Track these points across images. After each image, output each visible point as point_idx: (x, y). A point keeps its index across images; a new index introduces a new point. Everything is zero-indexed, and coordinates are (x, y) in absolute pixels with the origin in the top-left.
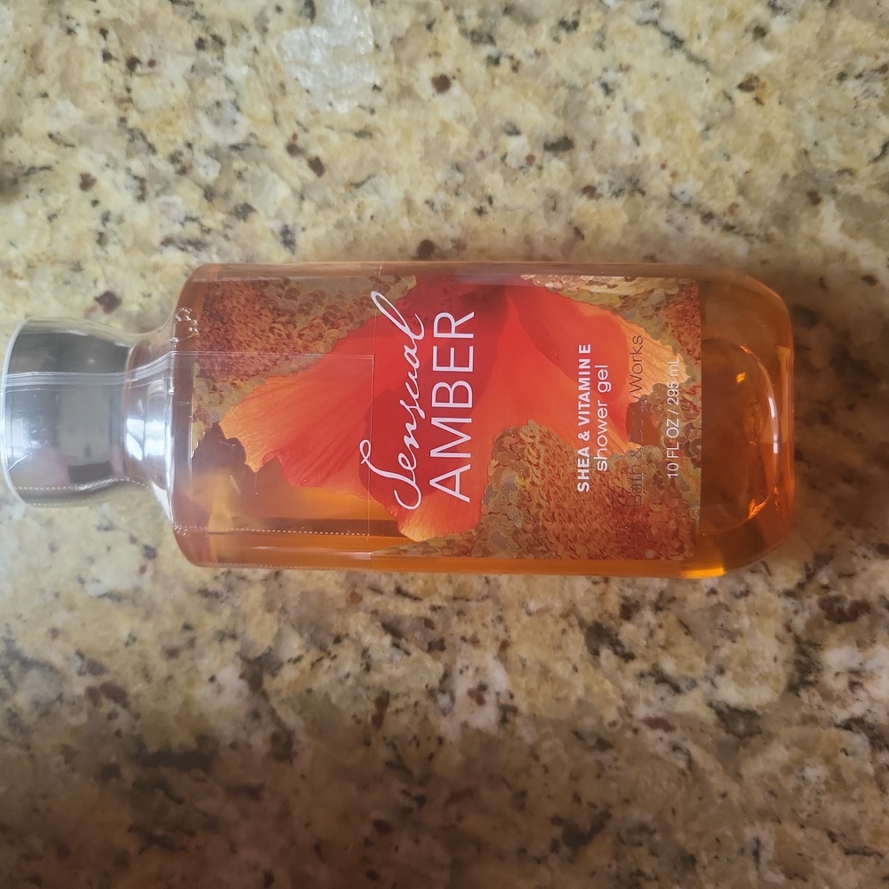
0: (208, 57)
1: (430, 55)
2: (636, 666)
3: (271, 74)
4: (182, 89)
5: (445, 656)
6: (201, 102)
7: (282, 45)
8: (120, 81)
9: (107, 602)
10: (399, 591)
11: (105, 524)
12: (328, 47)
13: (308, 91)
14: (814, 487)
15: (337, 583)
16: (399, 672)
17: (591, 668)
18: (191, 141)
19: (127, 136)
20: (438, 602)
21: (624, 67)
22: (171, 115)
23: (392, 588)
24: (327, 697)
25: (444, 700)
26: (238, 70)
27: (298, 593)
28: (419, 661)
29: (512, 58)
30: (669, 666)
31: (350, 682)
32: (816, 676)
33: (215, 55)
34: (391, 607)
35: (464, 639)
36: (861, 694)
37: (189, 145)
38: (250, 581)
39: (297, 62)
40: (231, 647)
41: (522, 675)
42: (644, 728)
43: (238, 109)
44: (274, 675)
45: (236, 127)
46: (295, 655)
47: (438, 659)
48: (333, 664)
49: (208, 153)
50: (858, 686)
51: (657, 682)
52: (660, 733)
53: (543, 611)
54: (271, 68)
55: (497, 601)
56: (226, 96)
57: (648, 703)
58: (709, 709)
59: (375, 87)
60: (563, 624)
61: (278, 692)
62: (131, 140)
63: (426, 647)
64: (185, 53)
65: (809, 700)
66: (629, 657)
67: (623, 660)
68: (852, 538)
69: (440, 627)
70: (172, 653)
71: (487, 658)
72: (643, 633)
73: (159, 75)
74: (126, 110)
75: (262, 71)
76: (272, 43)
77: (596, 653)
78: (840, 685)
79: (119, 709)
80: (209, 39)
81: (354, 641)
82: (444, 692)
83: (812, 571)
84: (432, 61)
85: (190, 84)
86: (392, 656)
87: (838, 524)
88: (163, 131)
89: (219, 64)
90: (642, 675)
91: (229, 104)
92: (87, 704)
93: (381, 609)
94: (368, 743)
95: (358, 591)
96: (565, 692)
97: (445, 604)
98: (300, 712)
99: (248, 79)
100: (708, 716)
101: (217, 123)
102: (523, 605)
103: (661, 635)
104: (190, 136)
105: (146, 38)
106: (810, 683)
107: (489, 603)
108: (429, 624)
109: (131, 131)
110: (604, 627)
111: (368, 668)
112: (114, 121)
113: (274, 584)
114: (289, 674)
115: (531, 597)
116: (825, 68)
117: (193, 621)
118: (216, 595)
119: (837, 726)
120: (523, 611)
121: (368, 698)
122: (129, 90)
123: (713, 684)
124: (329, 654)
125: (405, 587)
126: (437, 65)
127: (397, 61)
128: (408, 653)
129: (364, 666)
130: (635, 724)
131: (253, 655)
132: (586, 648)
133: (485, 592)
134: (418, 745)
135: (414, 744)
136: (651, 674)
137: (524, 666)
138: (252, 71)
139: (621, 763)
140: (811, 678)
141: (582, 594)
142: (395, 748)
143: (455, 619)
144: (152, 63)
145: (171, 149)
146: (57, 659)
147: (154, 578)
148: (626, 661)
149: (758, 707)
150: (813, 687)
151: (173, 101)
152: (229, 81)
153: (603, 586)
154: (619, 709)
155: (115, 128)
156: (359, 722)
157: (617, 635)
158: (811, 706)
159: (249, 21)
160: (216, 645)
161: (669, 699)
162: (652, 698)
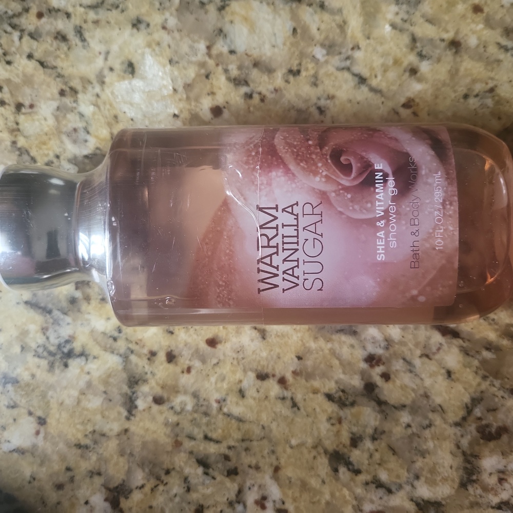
0: (68, 101)
1: (208, 94)
2: (362, 478)
3: (109, 110)
4: (51, 121)
5: (238, 478)
6: (64, 130)
7: (115, 91)
8: (11, 118)
9: (15, 455)
10: (206, 438)
11: (12, 404)
12: (144, 92)
13: (132, 120)
14: (468, 354)
15: (165, 434)
16: (209, 491)
17: (334, 481)
18: (58, 154)
19: (17, 153)
20: (232, 443)
21: (330, 96)
22: (45, 138)
23: (201, 436)
26: (86, 108)
27: (140, 443)
28: (221, 483)
29: (260, 93)
30: (384, 476)
31: (177, 499)
32: (477, 477)
33: (72, 99)
34: (201, 448)
35: (250, 466)
36: (506, 485)
37: (58, 157)
38: (108, 437)
39: (125, 102)
40: (98, 481)
41: (290, 488)
43: (88, 133)
44: (127, 498)
45: (88, 144)
46: (140, 483)
47: (233, 481)
48: (165, 488)
49: (70, 161)
50: (503, 481)
51: (377, 487)
54: (108, 106)
55: (270, 441)
56: (80, 125)
57: (372, 502)
58: (411, 503)
59: (175, 116)
60: (314, 453)
62: (20, 155)
63: (226, 473)
64: (53, 99)
65: (474, 492)
66: (357, 472)
67: (354, 474)
68: (494, 386)
69: (234, 460)
70: (60, 487)
71: (267, 479)
72: (366, 455)
73: (36, 113)
74: (16, 136)
75: (102, 108)
76: (108, 91)
77: (336, 470)
78: (492, 481)
80: (68, 89)
81: (178, 472)
82: (239, 502)
83: (470, 408)
84: (210, 98)
85: (57, 118)
86: (204, 480)
87: (485, 378)
88: (40, 149)
89: (75, 105)
90: (367, 484)
91: (82, 130)
93: (195, 450)
95: (179, 439)
96: (318, 497)
97: (237, 444)
99: (94, 114)
100: (410, 506)
101: (75, 142)
102: (287, 441)
103: (377, 456)
104: (58, 151)
105: (27, 90)
106: (474, 481)
107: (265, 442)
108: (227, 458)
109: (19, 149)
110: (341, 453)
111: (189, 490)
112: (8, 143)
113: (125, 438)
114: (137, 496)
115: (292, 436)
116: (455, 91)
117: (72, 464)
118: (87, 447)
119: (493, 508)
120: (288, 446)
121: (190, 509)
122: (17, 124)
123: (413, 486)
124: (162, 482)
125: (210, 435)
126: (213, 100)
127: (188, 98)
128: (214, 478)
129: (186, 489)
131: (112, 485)
132: (329, 467)
133: (262, 434)
136: (372, 482)
137: (290, 482)
138: (96, 109)
140: (474, 477)
141: (325, 433)
143: (244, 454)
144: (31, 106)
145: (46, 159)
147: (45, 438)
148: (356, 475)
149: (442, 499)
150: (476, 484)
151: (46, 129)
152: (82, 115)
153: (338, 426)
154: (353, 506)
155: (9, 148)
157: (349, 458)
158: (475, 496)
159: (92, 77)
160: (88, 480)
161: (385, 498)
162: (374, 498)
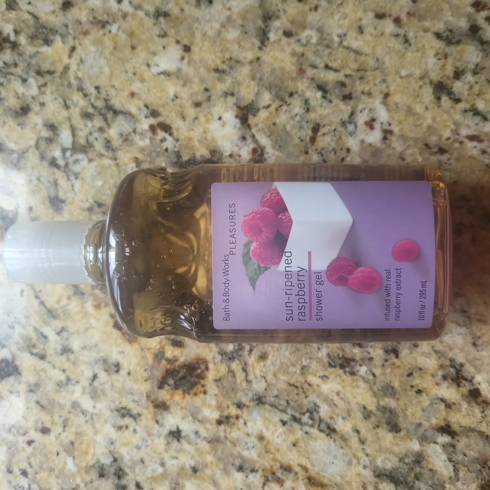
24: (284, 126)
25: (351, 128)
42: (466, 141)
52: (475, 144)
53: (408, 76)
61: (257, 125)
79: (167, 136)
92: (149, 134)
94: (307, 153)
98: (269, 136)
130: (461, 139)
134: (335, 153)
135: (333, 152)
139: (452, 161)
142: (322, 155)
146: (133, 110)
156: (302, 141)
